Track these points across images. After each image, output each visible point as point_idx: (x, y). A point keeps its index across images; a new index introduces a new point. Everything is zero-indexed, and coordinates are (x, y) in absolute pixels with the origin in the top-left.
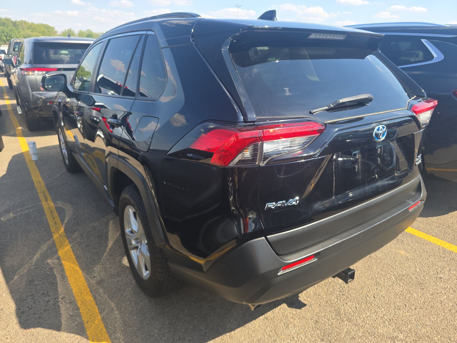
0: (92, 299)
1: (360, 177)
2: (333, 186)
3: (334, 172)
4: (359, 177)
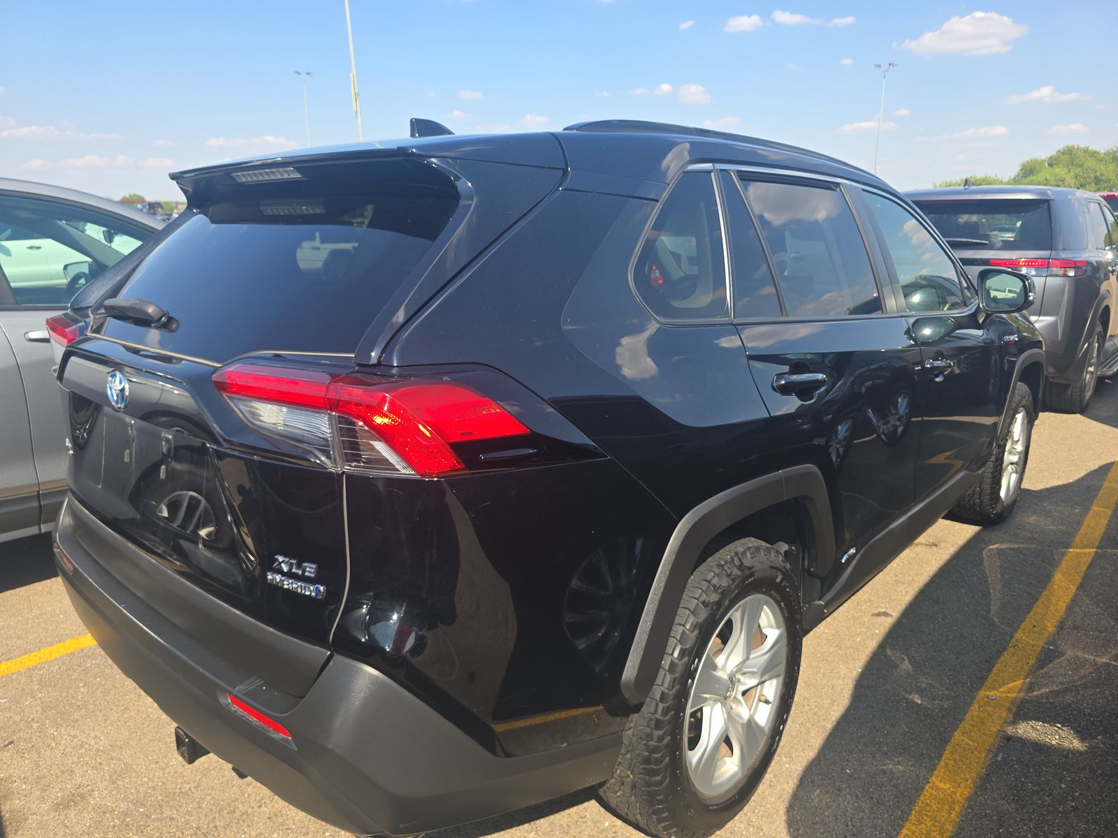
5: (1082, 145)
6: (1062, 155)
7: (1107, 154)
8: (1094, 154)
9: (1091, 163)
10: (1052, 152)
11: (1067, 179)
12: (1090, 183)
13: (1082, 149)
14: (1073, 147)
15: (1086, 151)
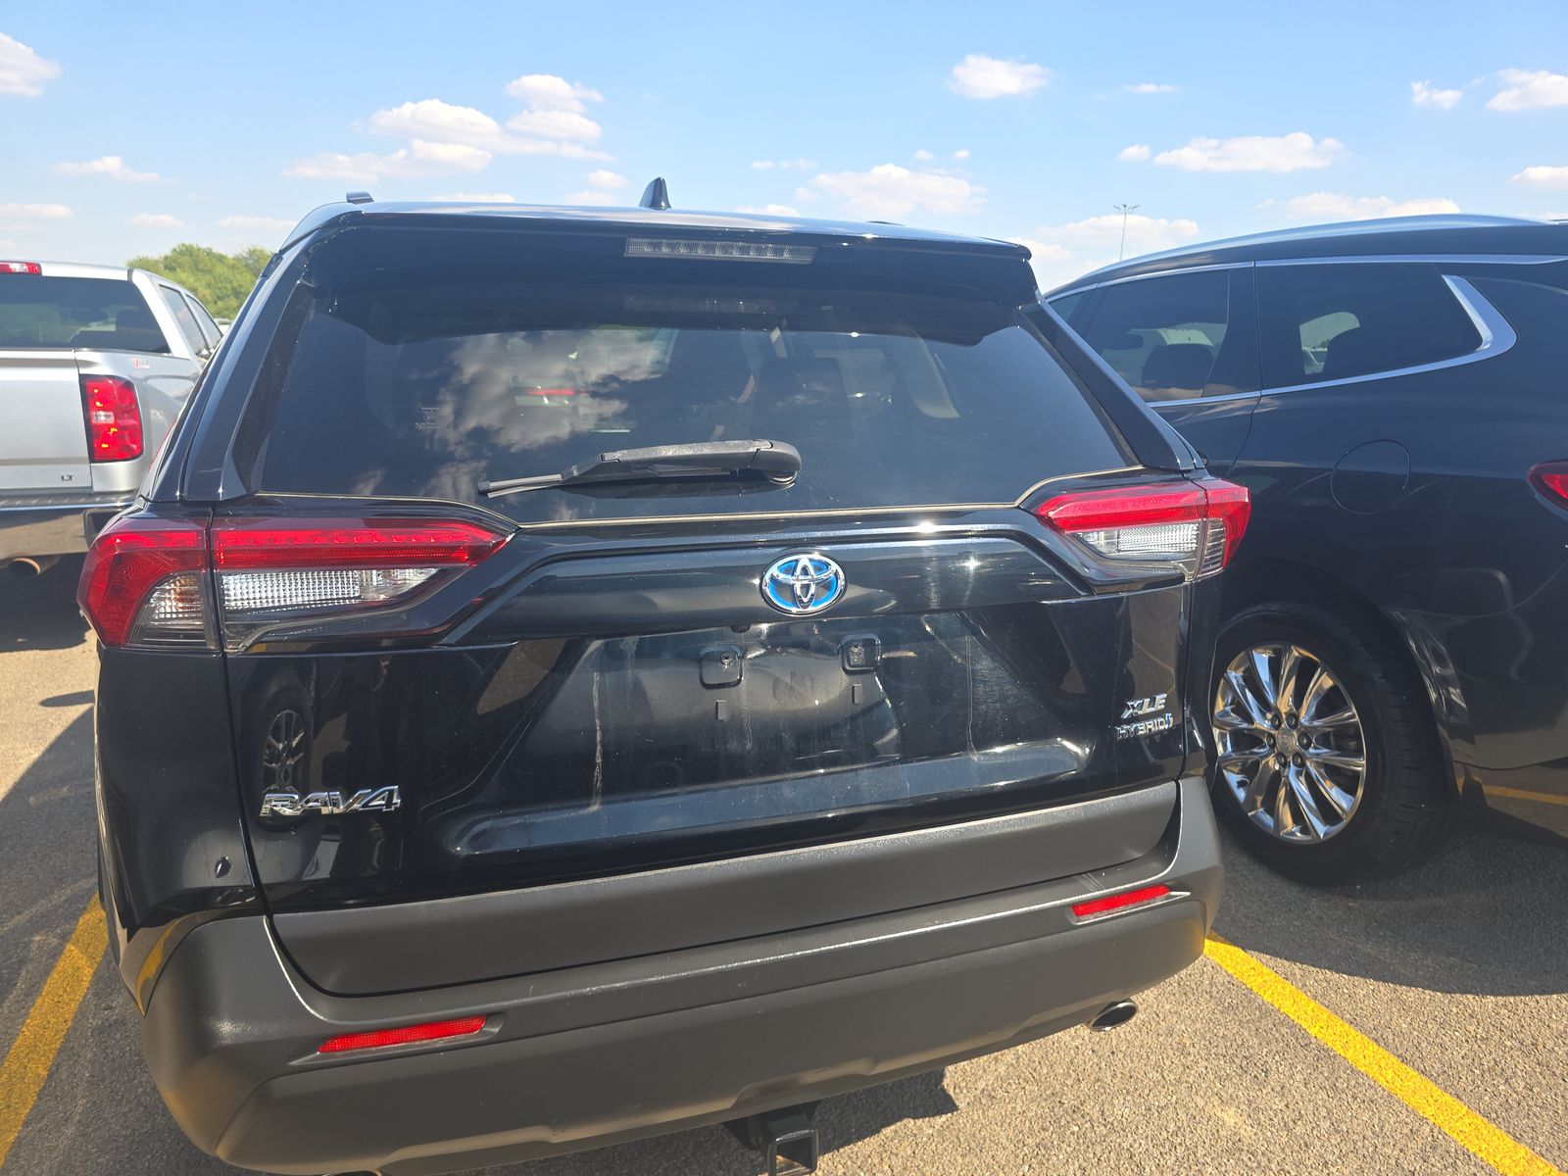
0: (45, 1073)
1: (749, 746)
2: (594, 765)
3: (597, 710)
4: (745, 745)
5: (204, 246)
6: (179, 256)
7: (237, 259)
8: (221, 259)
9: (219, 269)
10: (167, 251)
11: (200, 289)
12: (228, 296)
13: (204, 251)
14: (191, 246)
15: (210, 253)
